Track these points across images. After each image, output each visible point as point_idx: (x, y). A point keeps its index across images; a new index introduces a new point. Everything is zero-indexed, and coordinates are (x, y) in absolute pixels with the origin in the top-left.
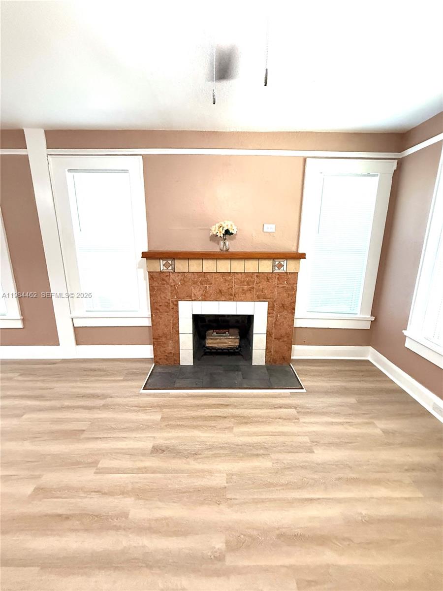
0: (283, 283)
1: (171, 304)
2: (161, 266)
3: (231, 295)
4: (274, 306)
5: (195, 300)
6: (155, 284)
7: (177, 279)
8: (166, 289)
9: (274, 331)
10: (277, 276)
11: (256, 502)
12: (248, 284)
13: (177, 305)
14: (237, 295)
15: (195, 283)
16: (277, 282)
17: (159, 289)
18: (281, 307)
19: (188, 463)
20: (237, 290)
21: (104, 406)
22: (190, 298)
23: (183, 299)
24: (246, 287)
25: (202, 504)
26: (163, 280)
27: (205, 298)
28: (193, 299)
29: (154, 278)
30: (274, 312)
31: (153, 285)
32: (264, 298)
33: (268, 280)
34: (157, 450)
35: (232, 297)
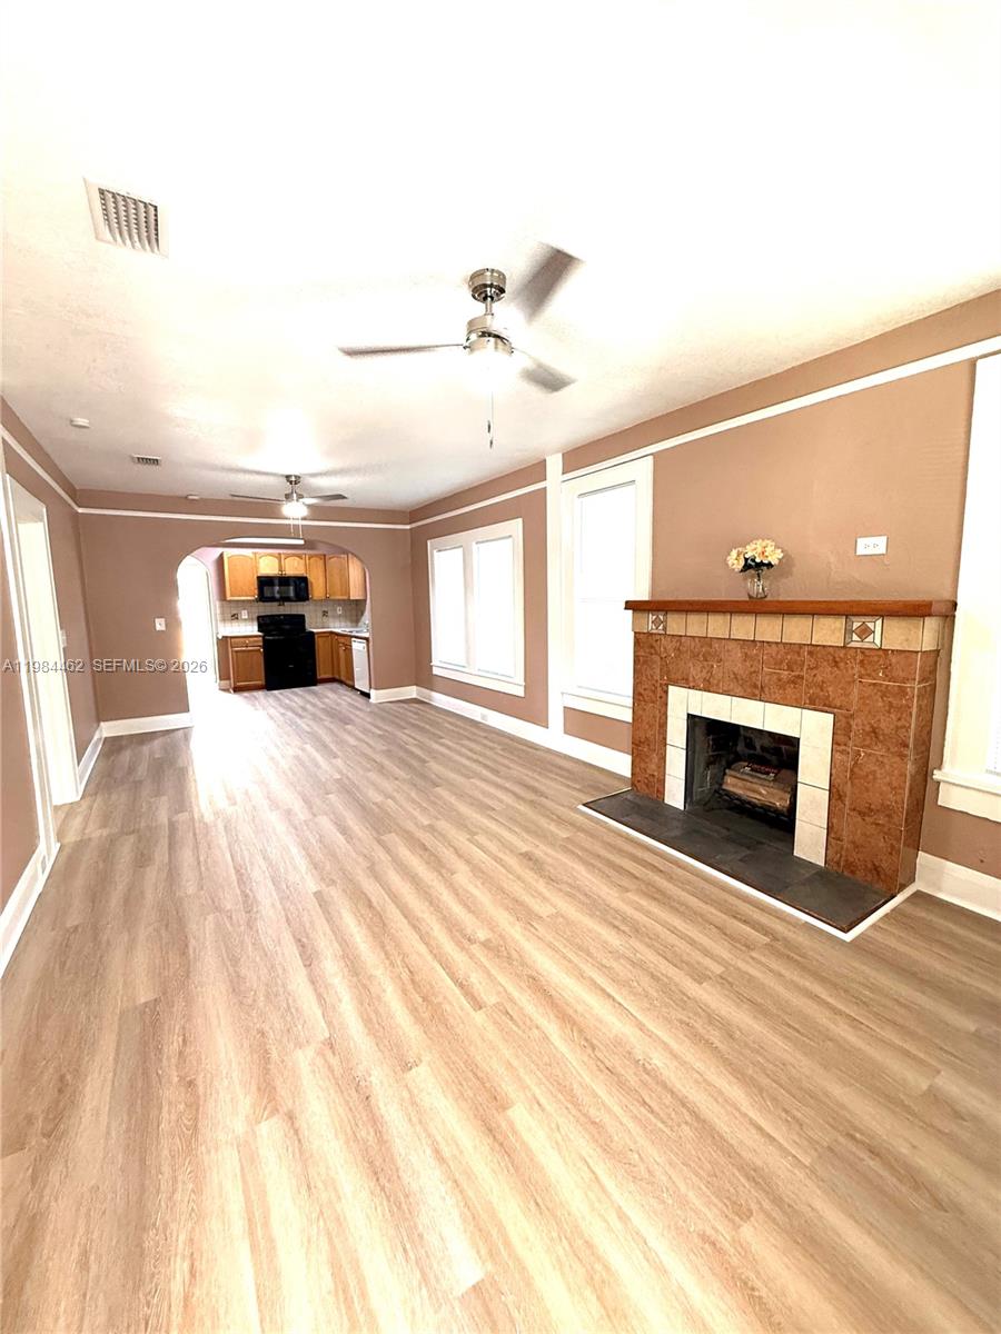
0: (873, 674)
1: (659, 689)
2: (649, 622)
3: (755, 686)
4: (851, 726)
5: (693, 688)
6: (641, 653)
7: (670, 645)
8: (655, 662)
9: (848, 789)
10: (860, 657)
11: (550, 945)
12: (790, 668)
13: (666, 692)
14: (766, 690)
15: (695, 656)
16: (859, 672)
17: (645, 662)
18: (868, 734)
19: (537, 881)
20: (768, 677)
21: (532, 801)
22: (686, 683)
23: (676, 683)
24: (785, 674)
25: (507, 909)
26: (652, 647)
27: (708, 687)
28: (691, 684)
29: (642, 642)
30: (851, 743)
31: (639, 654)
32: (825, 705)
33: (836, 663)
34: (528, 856)
35: (757, 692)
